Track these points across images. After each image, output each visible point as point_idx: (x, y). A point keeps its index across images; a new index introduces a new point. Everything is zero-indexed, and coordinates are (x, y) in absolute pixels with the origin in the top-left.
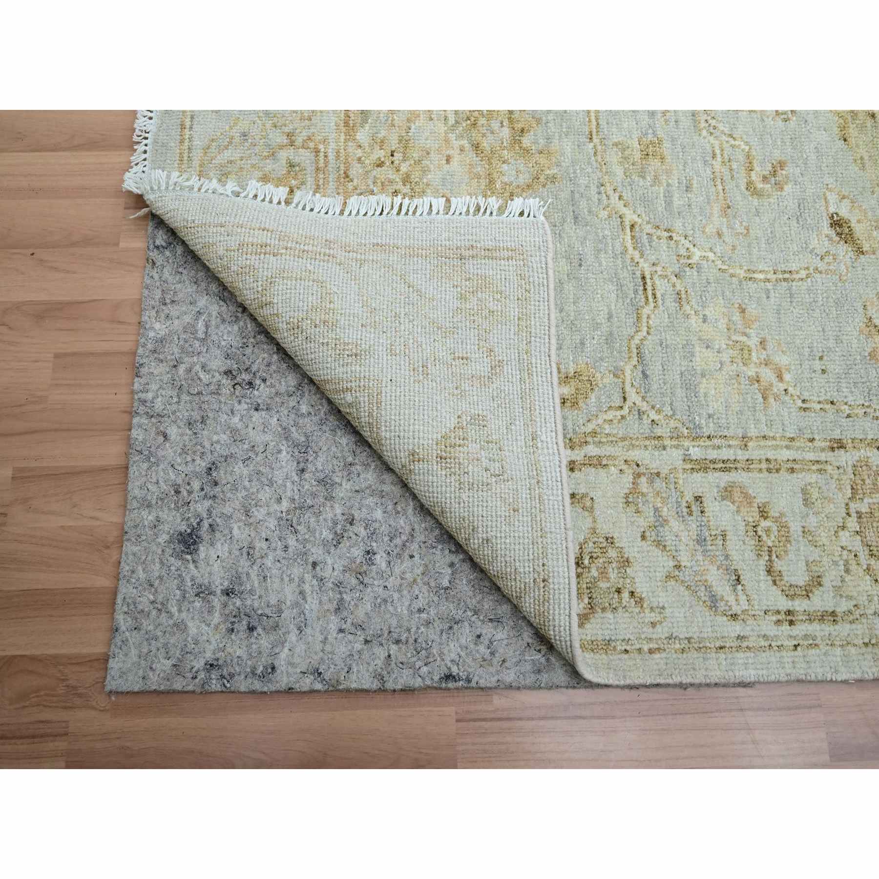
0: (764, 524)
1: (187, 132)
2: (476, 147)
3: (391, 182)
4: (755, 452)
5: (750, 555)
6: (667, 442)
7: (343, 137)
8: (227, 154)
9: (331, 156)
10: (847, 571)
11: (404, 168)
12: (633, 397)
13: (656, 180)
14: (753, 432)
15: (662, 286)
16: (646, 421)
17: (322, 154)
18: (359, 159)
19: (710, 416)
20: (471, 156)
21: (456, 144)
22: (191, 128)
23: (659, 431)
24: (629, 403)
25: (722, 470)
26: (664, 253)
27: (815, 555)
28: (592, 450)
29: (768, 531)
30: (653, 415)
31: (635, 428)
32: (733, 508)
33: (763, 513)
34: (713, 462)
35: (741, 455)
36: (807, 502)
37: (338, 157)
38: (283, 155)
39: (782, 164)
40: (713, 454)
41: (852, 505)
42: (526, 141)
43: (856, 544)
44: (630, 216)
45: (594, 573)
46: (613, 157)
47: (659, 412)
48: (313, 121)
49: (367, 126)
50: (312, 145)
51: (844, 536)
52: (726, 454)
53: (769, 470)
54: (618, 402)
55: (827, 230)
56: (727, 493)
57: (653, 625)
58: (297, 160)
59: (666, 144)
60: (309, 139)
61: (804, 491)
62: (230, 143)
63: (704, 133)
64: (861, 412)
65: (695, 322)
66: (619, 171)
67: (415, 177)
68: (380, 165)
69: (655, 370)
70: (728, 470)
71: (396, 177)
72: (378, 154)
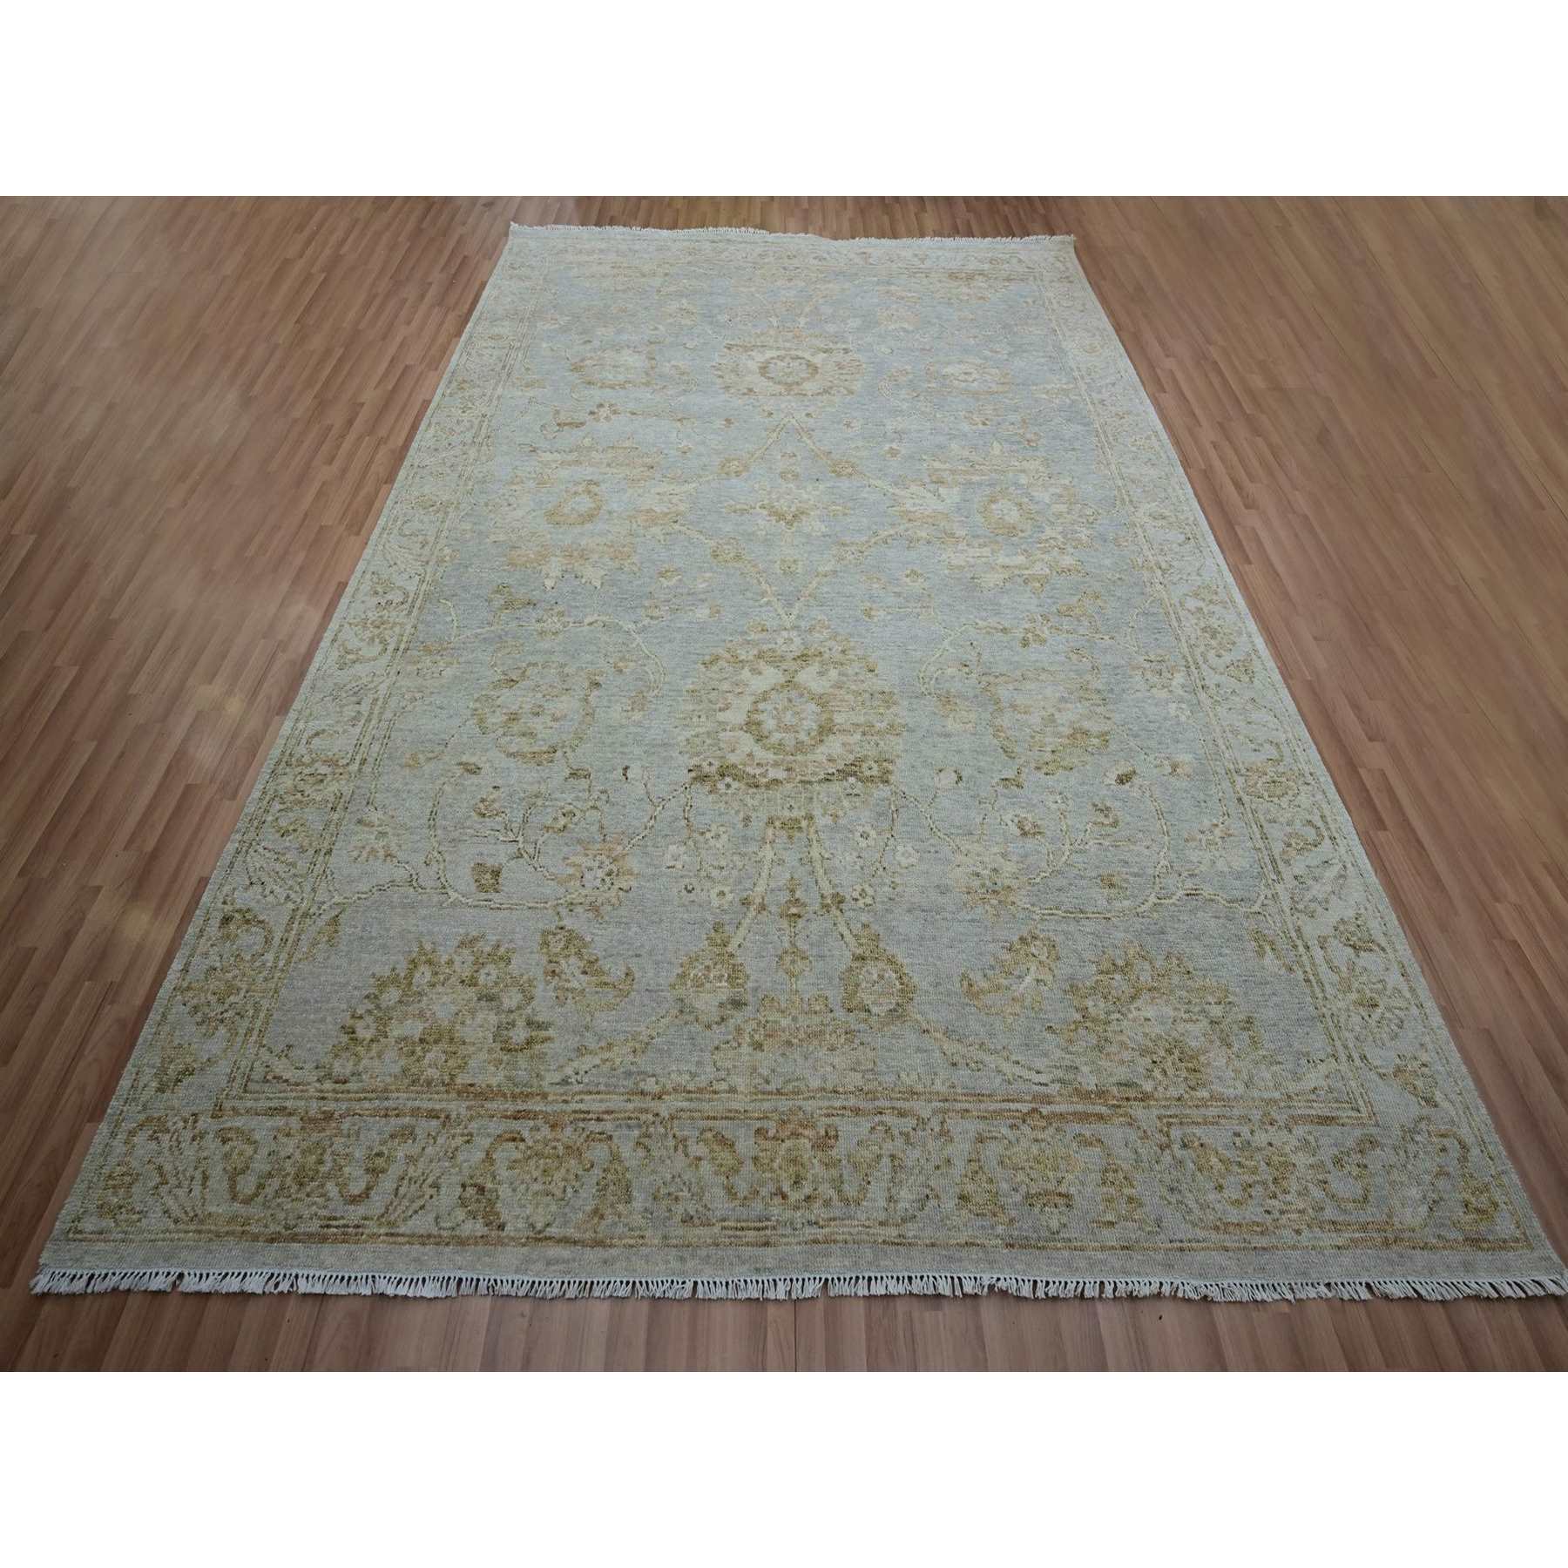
0: (1294, 845)
1: (1185, 1245)
2: (1133, 998)
3: (1174, 1063)
4: (1260, 845)
5: (1312, 854)
6: (1273, 891)
7: (1152, 1103)
8: (1192, 1205)
9: (1169, 1112)
10: (1299, 806)
11: (1162, 1053)
12: (1256, 908)
13: (1126, 881)
14: (1251, 844)
15: (1189, 884)
16: (1265, 902)
17: (1169, 1120)
18: (1165, 1089)
19: (1251, 867)
20: (1138, 1003)
21: (1135, 1013)
22: (1181, 1241)
23: (1270, 896)
24: (1260, 910)
25: (1276, 863)
26: (1171, 881)
27: (1298, 821)
28: (1293, 934)
30: (1262, 897)
31: (1272, 909)
32: (1293, 860)
33: (1289, 845)
34: (1274, 867)
35: (1265, 852)
36: (1274, 821)
37: (1168, 1107)
38: (1179, 1153)
39: (1095, 805)
40: (1270, 867)
41: (1267, 799)
42: (1120, 963)
43: (1285, 800)
44: (1152, 899)
45: (1355, 939)
46: (1117, 905)
47: (1259, 894)
48: (1145, 1128)
49: (1139, 1083)
50: (1165, 1129)
51: (1283, 805)
52: (1267, 860)
53: (1266, 838)
54: (1261, 918)
55: (1127, 786)
56: (1287, 862)
57: (1366, 909)
58: (1179, 1141)
59: (1101, 871)
60: (1161, 1131)
61: (1270, 822)
62: (1181, 1202)
63: (1087, 847)
64: (1219, 787)
65: (1203, 868)
66: (1126, 903)
67: (1166, 1045)
68: (1164, 1072)
69: (1237, 894)
70: (1275, 860)
71: (1170, 1059)
72: (1157, 1073)
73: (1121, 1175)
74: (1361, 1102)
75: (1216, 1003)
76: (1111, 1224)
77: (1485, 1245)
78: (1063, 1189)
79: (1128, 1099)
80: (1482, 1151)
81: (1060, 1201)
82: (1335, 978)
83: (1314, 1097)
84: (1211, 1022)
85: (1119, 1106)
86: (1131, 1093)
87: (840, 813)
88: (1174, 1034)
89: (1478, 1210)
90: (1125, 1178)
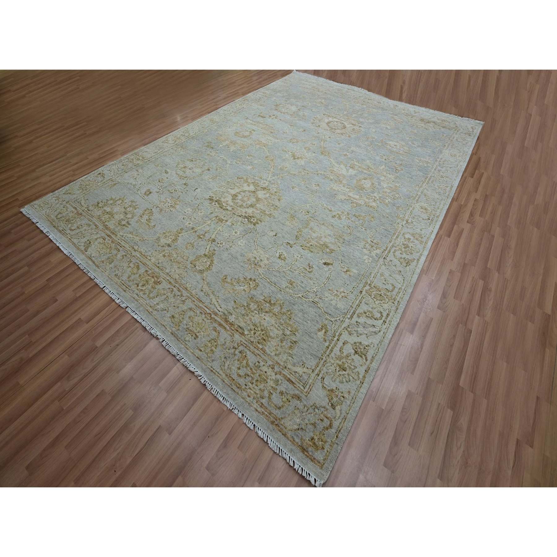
0: (367, 314)
1: (214, 371)
2: (266, 312)
3: (260, 334)
4: (354, 306)
5: (371, 321)
6: (344, 320)
7: (243, 337)
8: (226, 365)
9: (245, 342)
10: (382, 306)
11: (259, 329)
12: (333, 319)
13: (297, 286)
14: (351, 304)
15: (316, 300)
16: (338, 321)
17: (243, 344)
18: (251, 337)
19: (344, 309)
20: (267, 314)
21: (263, 315)
22: (214, 369)
23: (341, 320)
24: (333, 321)
25: (354, 314)
26: (311, 295)
27: (376, 310)
28: (337, 334)
29: (369, 314)
30: (338, 319)
31: (338, 323)
32: (361, 317)
33: (365, 313)
34: (352, 315)
35: (354, 309)
36: (367, 304)
37: (246, 341)
38: (237, 352)
39: (309, 264)
40: (351, 314)
41: (372, 298)
42: (272, 302)
43: (379, 302)
44: (300, 295)
45: (359, 350)
46: (287, 290)
47: (338, 317)
48: (235, 340)
49: (245, 330)
50: (240, 345)
51: (376, 302)
52: (352, 311)
53: (359, 306)
54: (332, 323)
55: (325, 266)
56: (359, 317)
57: (374, 346)
58: (240, 350)
59: (292, 280)
60: (238, 344)
61: (365, 303)
62: (224, 362)
63: (295, 272)
64: (358, 284)
65: (326, 299)
66: (291, 291)
67: (263, 328)
68: (255, 333)
69: (330, 312)
70: (355, 313)
71: (260, 332)
72: (252, 332)
73: (215, 344)
74: (308, 387)
75: (290, 331)
76: (201, 351)
77: (306, 453)
78: (198, 334)
79: (237, 331)
80: (336, 432)
81: (194, 336)
82: (338, 353)
83: (293, 373)
84: (283, 334)
85: (233, 330)
86: (240, 330)
87: (235, 224)
88: (269, 328)
89: (314, 443)
90: (216, 345)
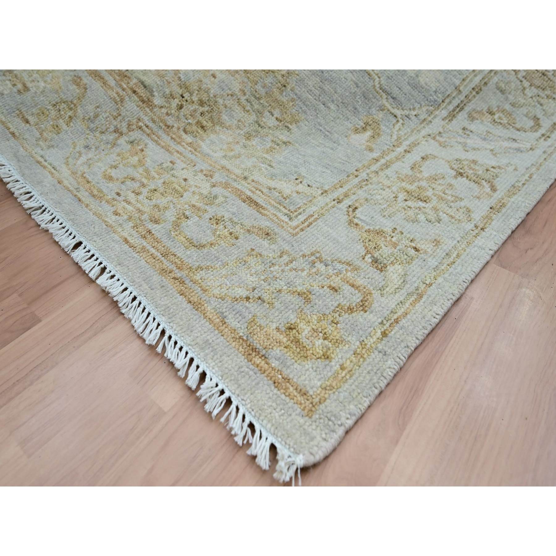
0: (496, 117)
3: (195, 111)
4: (466, 91)
5: (506, 131)
6: (430, 119)
7: (148, 110)
9: (151, 124)
10: (541, 105)
11: (195, 98)
12: (398, 112)
14: (457, 82)
16: (413, 118)
17: (144, 127)
18: (167, 114)
19: (435, 92)
23: (422, 117)
24: (399, 116)
25: (460, 111)
27: (524, 110)
29: (500, 118)
30: (413, 113)
31: (412, 124)
32: (478, 122)
33: (491, 113)
34: (454, 111)
35: (462, 97)
36: (502, 92)
37: (154, 122)
40: (451, 108)
41: (519, 76)
43: (535, 91)
47: (414, 109)
48: (123, 114)
49: (156, 94)
50: (134, 127)
51: (527, 91)
52: (456, 102)
53: (477, 93)
54: (394, 121)
56: (471, 118)
58: (132, 139)
60: (129, 125)
61: (498, 88)
67: (205, 98)
68: (181, 107)
69: (395, 91)
70: (462, 109)
71: (195, 106)
72: (175, 103)
73: (70, 113)
75: (277, 119)
76: (27, 122)
78: (29, 85)
79: (134, 92)
81: (20, 86)
84: (257, 122)
85: (124, 90)
86: (141, 91)
88: (221, 101)
90: (70, 117)
